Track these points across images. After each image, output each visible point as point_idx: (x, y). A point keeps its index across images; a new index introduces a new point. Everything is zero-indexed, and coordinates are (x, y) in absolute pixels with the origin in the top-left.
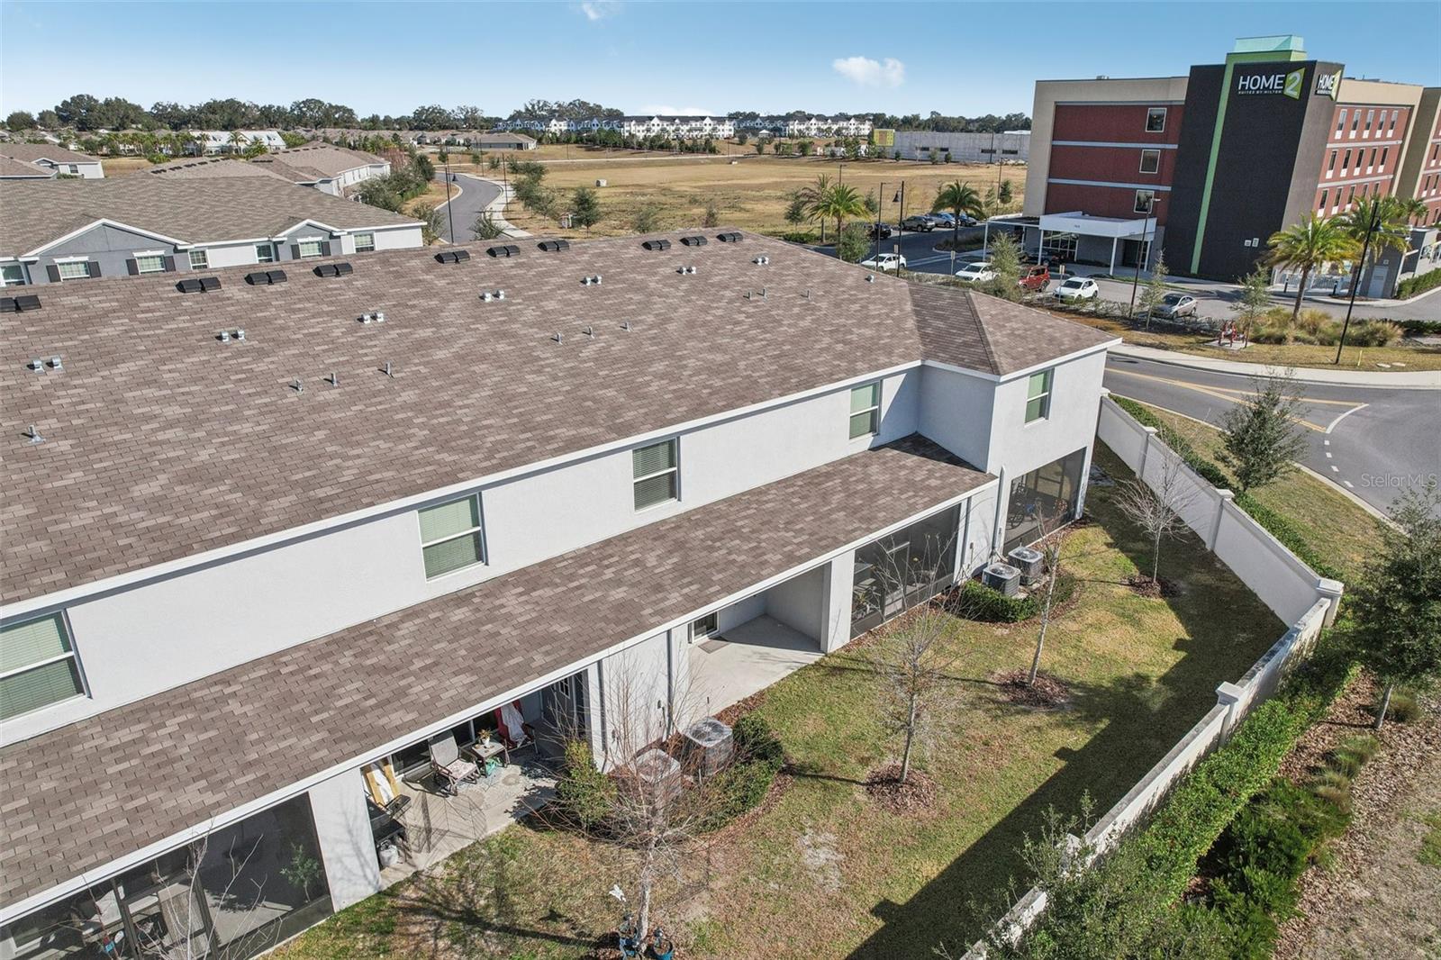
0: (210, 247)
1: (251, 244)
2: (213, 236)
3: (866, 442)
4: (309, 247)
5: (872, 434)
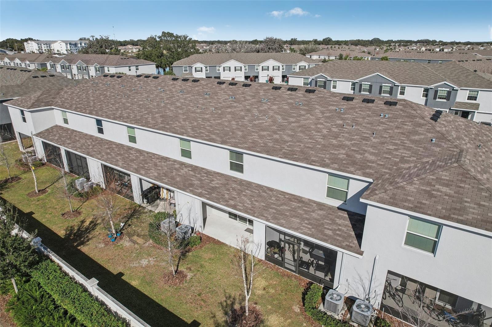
3: (337, 203)
4: (443, 91)
5: (343, 202)
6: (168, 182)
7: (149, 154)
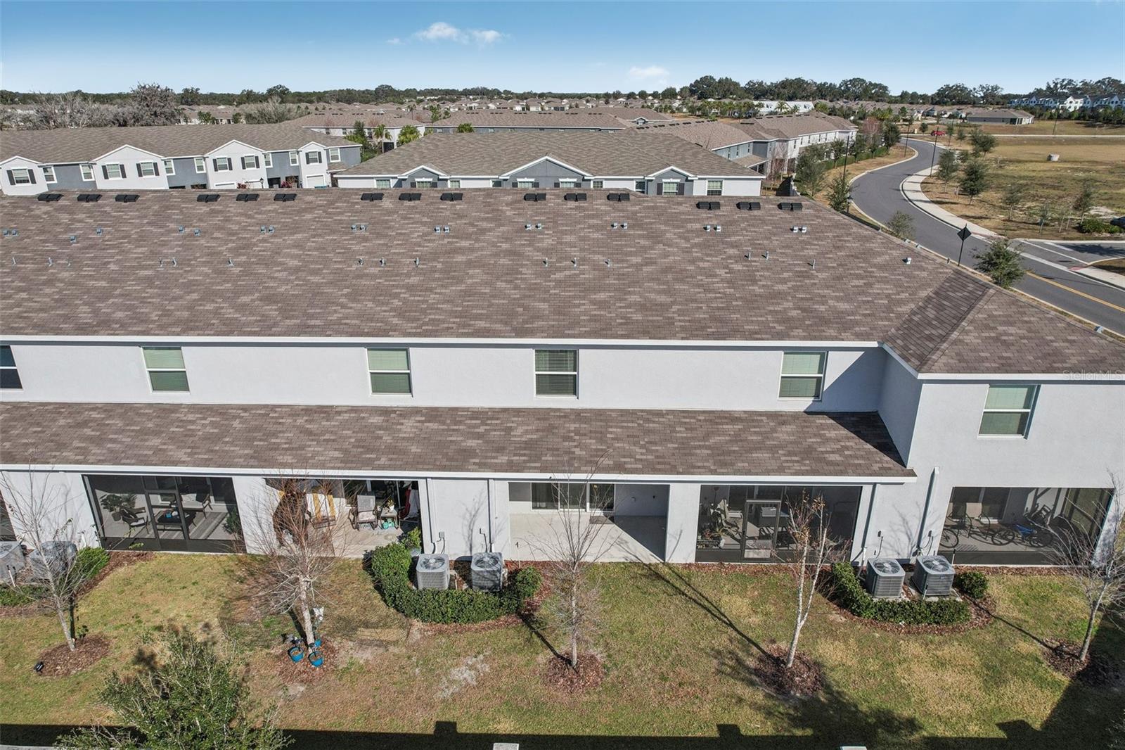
0: (606, 179)
1: (632, 179)
2: (610, 172)
3: (802, 404)
4: (670, 186)
5: (813, 399)
6: (389, 463)
7: (252, 409)
